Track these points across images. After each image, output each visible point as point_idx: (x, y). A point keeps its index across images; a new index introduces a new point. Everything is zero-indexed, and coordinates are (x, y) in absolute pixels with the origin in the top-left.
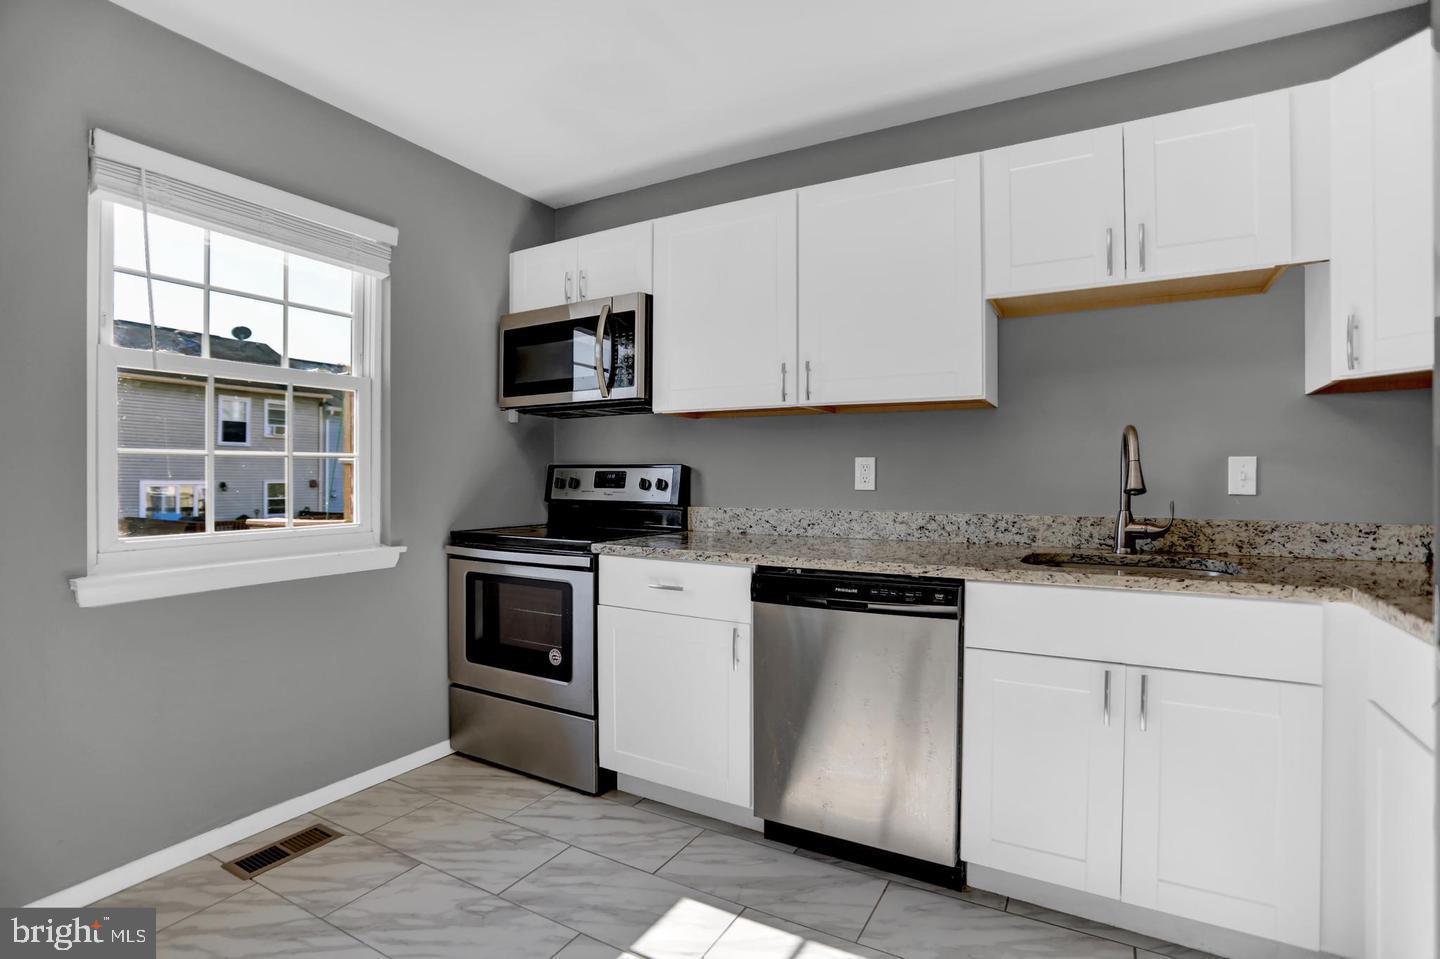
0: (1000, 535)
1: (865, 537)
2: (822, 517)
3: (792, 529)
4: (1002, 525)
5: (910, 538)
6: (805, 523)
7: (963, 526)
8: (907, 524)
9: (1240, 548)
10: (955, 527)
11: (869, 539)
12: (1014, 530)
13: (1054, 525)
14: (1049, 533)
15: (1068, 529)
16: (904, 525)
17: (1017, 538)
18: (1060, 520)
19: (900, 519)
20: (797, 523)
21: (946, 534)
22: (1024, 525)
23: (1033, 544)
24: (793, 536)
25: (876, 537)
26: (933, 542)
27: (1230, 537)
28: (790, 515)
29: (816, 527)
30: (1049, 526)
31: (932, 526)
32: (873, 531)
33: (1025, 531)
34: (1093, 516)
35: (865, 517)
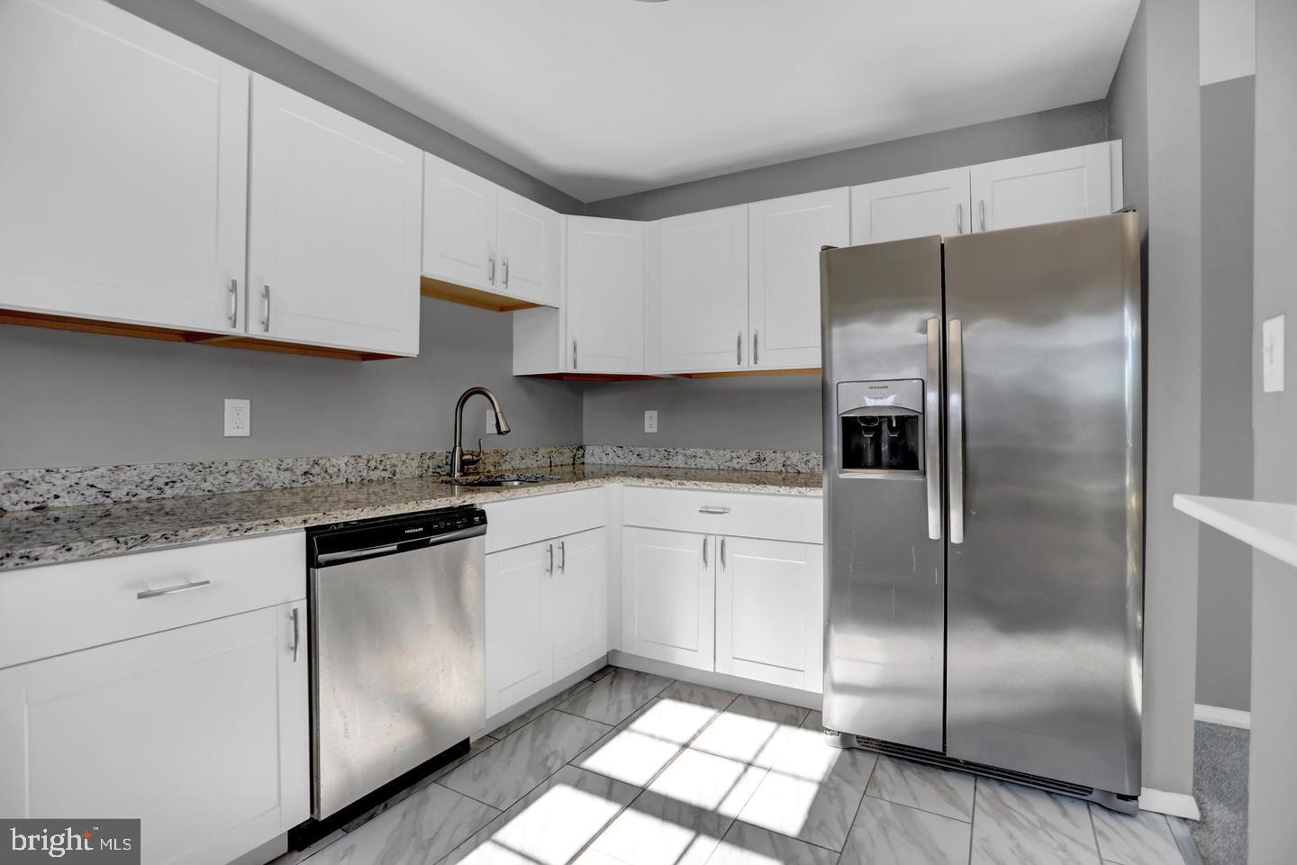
0: (371, 473)
1: (245, 489)
2: (187, 472)
3: (139, 491)
4: (373, 464)
5: (294, 485)
6: (160, 482)
7: (343, 467)
8: (291, 470)
9: (495, 466)
10: (336, 469)
11: (250, 491)
12: (381, 467)
13: (407, 461)
14: (404, 468)
15: (415, 464)
16: (288, 472)
17: (383, 474)
18: (410, 457)
19: (283, 467)
20: (148, 483)
21: (328, 477)
22: (388, 462)
23: (395, 478)
24: (141, 501)
25: (258, 488)
26: (317, 486)
27: (491, 460)
28: (135, 473)
29: (178, 485)
30: (404, 461)
31: (316, 470)
32: (255, 481)
33: (388, 467)
34: (429, 451)
35: (244, 468)
